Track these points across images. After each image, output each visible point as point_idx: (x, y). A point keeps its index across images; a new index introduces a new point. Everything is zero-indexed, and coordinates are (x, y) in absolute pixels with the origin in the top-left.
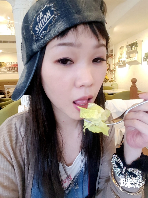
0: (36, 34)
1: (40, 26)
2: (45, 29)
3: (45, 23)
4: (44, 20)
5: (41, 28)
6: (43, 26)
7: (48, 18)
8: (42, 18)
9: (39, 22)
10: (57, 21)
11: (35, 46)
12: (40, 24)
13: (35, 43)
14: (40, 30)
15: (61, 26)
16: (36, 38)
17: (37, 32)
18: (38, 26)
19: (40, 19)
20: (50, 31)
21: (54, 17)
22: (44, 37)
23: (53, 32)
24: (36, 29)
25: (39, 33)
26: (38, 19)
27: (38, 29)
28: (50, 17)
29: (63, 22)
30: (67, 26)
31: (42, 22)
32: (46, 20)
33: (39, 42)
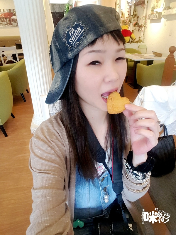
0: (70, 45)
1: (73, 39)
2: (78, 40)
3: (77, 36)
4: (76, 34)
5: (75, 40)
6: (76, 38)
7: (79, 32)
8: (74, 32)
9: (72, 36)
10: (87, 34)
11: (70, 55)
12: (73, 37)
13: (70, 52)
14: (73, 42)
15: (90, 37)
16: (71, 48)
17: (71, 44)
18: (71, 39)
19: (73, 33)
20: (82, 42)
21: (84, 31)
22: (78, 47)
23: (85, 42)
24: (70, 41)
25: (73, 44)
26: (70, 34)
27: (72, 42)
28: (81, 32)
29: (92, 34)
30: (95, 37)
31: (74, 35)
32: (77, 34)
33: (74, 51)
